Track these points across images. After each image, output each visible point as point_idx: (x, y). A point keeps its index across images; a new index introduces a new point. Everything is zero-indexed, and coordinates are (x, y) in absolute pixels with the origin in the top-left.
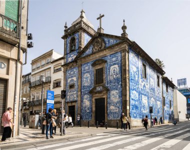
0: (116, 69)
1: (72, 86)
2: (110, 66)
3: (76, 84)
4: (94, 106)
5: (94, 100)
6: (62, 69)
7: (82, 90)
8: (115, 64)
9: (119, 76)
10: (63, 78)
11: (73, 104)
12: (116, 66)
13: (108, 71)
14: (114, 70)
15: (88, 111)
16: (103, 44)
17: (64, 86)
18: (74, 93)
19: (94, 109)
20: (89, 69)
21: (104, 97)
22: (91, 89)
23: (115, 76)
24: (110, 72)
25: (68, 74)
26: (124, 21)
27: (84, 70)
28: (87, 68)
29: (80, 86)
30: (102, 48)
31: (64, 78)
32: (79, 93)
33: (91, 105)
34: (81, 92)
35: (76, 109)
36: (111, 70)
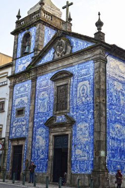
0: (85, 88)
1: (20, 112)
2: (78, 82)
3: (27, 109)
4: (51, 147)
5: (51, 137)
6: (9, 82)
7: (35, 120)
8: (84, 80)
9: (90, 99)
10: (8, 98)
11: (21, 143)
12: (86, 82)
13: (75, 89)
14: (83, 90)
15: (42, 156)
16: (69, 48)
17: (9, 110)
18: (24, 123)
19: (51, 153)
20: (47, 85)
21: (67, 133)
22: (48, 118)
23: (83, 98)
24: (76, 91)
25: (15, 92)
26: (99, 14)
27: (40, 87)
28: (44, 83)
29: (32, 112)
30: (68, 53)
31: (10, 98)
32: (31, 124)
33: (48, 146)
34: (34, 123)
35: (24, 152)
36: (78, 88)
